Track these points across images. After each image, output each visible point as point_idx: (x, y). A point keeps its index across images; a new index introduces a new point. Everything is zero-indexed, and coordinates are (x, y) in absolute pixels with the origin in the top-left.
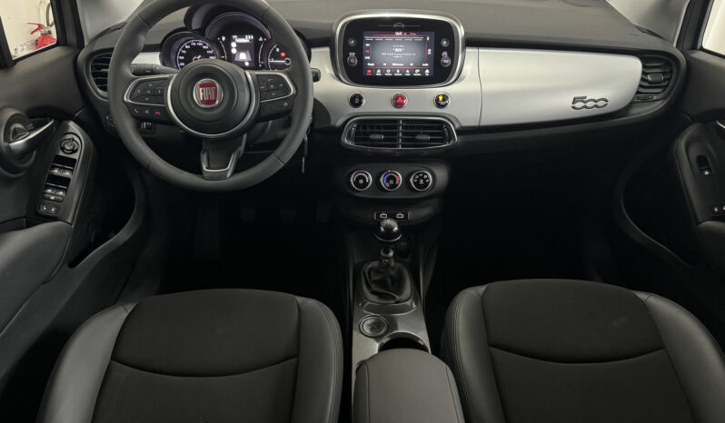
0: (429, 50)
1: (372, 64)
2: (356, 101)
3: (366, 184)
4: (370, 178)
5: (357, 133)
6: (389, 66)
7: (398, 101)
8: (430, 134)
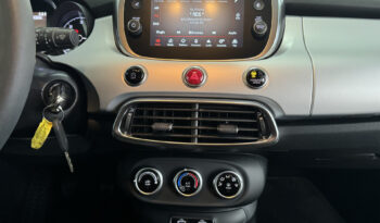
0: (238, 15)
1: (162, 32)
2: (134, 76)
3: (153, 186)
4: (160, 177)
5: (135, 121)
6: (183, 35)
7: (193, 78)
8: (239, 125)
